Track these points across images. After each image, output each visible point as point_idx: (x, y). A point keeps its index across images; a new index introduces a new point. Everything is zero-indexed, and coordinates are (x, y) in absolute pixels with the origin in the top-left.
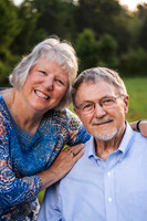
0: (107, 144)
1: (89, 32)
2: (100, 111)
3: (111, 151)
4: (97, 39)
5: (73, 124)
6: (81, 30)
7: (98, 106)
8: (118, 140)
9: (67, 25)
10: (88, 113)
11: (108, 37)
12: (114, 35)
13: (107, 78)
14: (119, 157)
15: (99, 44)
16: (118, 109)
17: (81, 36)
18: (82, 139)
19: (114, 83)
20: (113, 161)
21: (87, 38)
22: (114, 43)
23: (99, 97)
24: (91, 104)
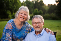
0: (38, 32)
1: (37, 9)
2: (37, 25)
3: (38, 34)
4: (38, 11)
5: (31, 27)
6: (35, 9)
7: (37, 23)
8: (40, 32)
9: (32, 7)
10: (35, 25)
11: (41, 11)
12: (42, 10)
13: (40, 18)
14: (40, 36)
15: (39, 12)
16: (41, 25)
17: (35, 10)
18: (32, 30)
19: (41, 19)
20: (39, 36)
21: (36, 10)
22: (42, 12)
23: (38, 21)
24: (36, 23)
